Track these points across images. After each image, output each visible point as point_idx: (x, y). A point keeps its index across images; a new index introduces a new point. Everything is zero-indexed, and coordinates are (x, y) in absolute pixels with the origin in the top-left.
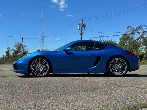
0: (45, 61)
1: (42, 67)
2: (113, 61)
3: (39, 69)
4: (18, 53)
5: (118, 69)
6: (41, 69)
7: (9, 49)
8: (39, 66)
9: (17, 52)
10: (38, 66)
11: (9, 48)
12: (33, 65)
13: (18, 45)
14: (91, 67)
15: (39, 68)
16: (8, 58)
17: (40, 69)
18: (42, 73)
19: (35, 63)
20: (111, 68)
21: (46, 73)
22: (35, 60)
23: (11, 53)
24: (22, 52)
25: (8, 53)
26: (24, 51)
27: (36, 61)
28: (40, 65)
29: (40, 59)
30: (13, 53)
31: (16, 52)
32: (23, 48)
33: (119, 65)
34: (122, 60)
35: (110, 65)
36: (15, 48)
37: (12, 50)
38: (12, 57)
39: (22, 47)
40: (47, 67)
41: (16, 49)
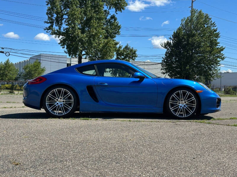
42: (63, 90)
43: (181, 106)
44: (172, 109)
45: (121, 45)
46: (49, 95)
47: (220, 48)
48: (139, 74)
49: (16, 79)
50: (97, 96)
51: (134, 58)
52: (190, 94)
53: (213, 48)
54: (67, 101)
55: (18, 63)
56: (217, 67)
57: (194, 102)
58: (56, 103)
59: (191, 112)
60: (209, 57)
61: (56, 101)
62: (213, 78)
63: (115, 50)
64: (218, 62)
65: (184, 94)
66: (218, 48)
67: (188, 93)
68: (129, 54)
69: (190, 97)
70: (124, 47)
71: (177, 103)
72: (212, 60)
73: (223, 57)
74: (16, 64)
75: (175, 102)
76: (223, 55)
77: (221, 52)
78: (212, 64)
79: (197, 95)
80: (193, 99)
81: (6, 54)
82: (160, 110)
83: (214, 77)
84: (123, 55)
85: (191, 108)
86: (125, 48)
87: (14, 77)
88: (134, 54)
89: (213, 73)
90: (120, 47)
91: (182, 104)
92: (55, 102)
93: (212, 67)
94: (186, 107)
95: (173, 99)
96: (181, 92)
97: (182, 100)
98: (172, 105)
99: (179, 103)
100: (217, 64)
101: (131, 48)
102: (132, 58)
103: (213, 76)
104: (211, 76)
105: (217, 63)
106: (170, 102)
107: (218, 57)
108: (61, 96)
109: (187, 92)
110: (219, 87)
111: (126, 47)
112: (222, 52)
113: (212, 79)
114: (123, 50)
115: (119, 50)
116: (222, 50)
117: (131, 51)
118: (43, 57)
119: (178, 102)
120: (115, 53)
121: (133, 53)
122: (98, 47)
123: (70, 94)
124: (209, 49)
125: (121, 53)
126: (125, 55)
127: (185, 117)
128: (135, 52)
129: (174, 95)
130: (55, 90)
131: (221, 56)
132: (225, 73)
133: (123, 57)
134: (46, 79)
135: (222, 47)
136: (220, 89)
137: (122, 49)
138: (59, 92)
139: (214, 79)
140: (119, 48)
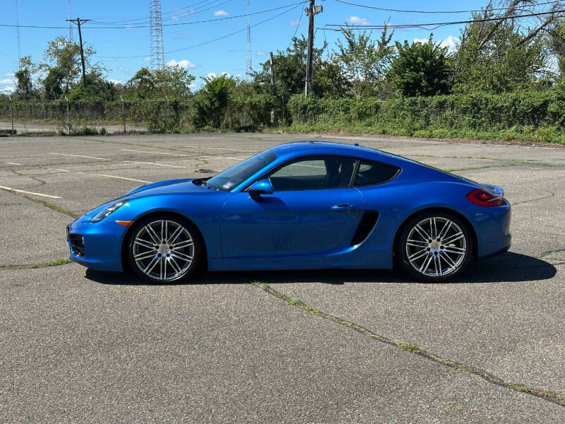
0: (181, 229)
1: (171, 248)
2: (417, 227)
3: (160, 255)
4: (64, 80)
5: (436, 253)
6: (168, 255)
7: (29, 63)
8: (161, 245)
9: (61, 76)
10: (157, 247)
11: (26, 61)
12: (138, 241)
13: (61, 47)
14: (341, 250)
15: (159, 251)
16: (28, 99)
17: (164, 255)
18: (171, 271)
19: (145, 236)
20: (413, 250)
21: (184, 270)
22: (146, 225)
23: (38, 79)
24: (81, 74)
25: (23, 77)
26: (88, 71)
27: (148, 228)
28: (164, 243)
29: (164, 223)
30: (43, 78)
31: (56, 76)
32: (83, 60)
33: (439, 240)
34: (449, 223)
35: (409, 242)
36: (51, 60)
37: (41, 67)
38: (43, 96)
39: (77, 57)
40: (187, 251)
41: (54, 63)
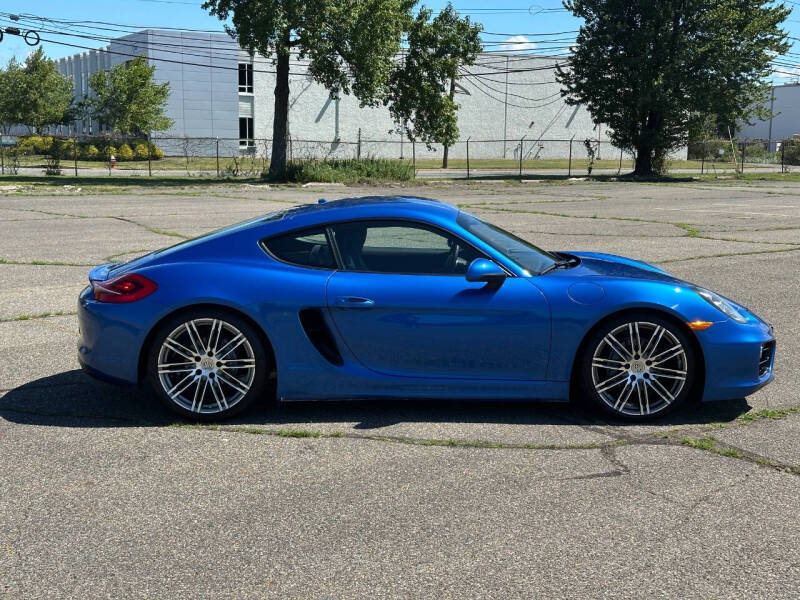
42: (217, 324)
43: (633, 378)
44: (601, 389)
45: (428, 8)
46: (169, 343)
47: (774, 12)
48: (484, 266)
49: (67, 119)
50: (339, 342)
51: (470, 55)
52: (665, 333)
53: (749, 12)
54: (234, 364)
55: (69, 58)
56: (761, 79)
57: (680, 362)
58: (194, 371)
59: (669, 398)
60: (736, 45)
61: (194, 361)
62: (744, 118)
63: (405, 25)
64: (766, 61)
65: (646, 333)
66: (766, 12)
67: (660, 331)
68: (453, 40)
69: (666, 343)
70: (435, 15)
71: (620, 366)
72: (745, 54)
73: (782, 42)
74: (63, 60)
75: (612, 364)
76: (783, 37)
77: (777, 25)
78: (745, 69)
79: (691, 338)
80: (679, 351)
81: (25, 37)
82: (559, 390)
83: (751, 115)
84: (432, 42)
85: (670, 384)
86: (441, 18)
87: (60, 110)
88: (472, 39)
89: (747, 101)
90: (423, 16)
91: (638, 370)
92: (192, 366)
93: (742, 78)
94: (652, 381)
95: (606, 352)
96: (632, 328)
97: (637, 357)
98: (603, 374)
99: (627, 366)
100: (760, 67)
101: (462, 18)
102: (464, 55)
103: (745, 110)
104: (740, 112)
105: (762, 64)
106: (597, 362)
107: (766, 42)
108: (212, 347)
109: (655, 328)
110: (765, 137)
111: (445, 16)
112: (779, 26)
113: (740, 121)
114: (435, 25)
115: (418, 26)
116: (782, 18)
117: (462, 27)
118: (155, 47)
119: (623, 363)
120: (406, 38)
121: (468, 37)
122: (344, 21)
123: (241, 338)
124: (735, 15)
125: (427, 36)
126: (442, 43)
127: (646, 416)
128: (475, 32)
129: (609, 339)
130: (190, 326)
131: (775, 40)
132: (786, 85)
133: (431, 51)
134: (157, 285)
135: (782, 7)
136: (768, 147)
137: (431, 22)
138: (204, 330)
139: (750, 124)
140: (420, 18)
